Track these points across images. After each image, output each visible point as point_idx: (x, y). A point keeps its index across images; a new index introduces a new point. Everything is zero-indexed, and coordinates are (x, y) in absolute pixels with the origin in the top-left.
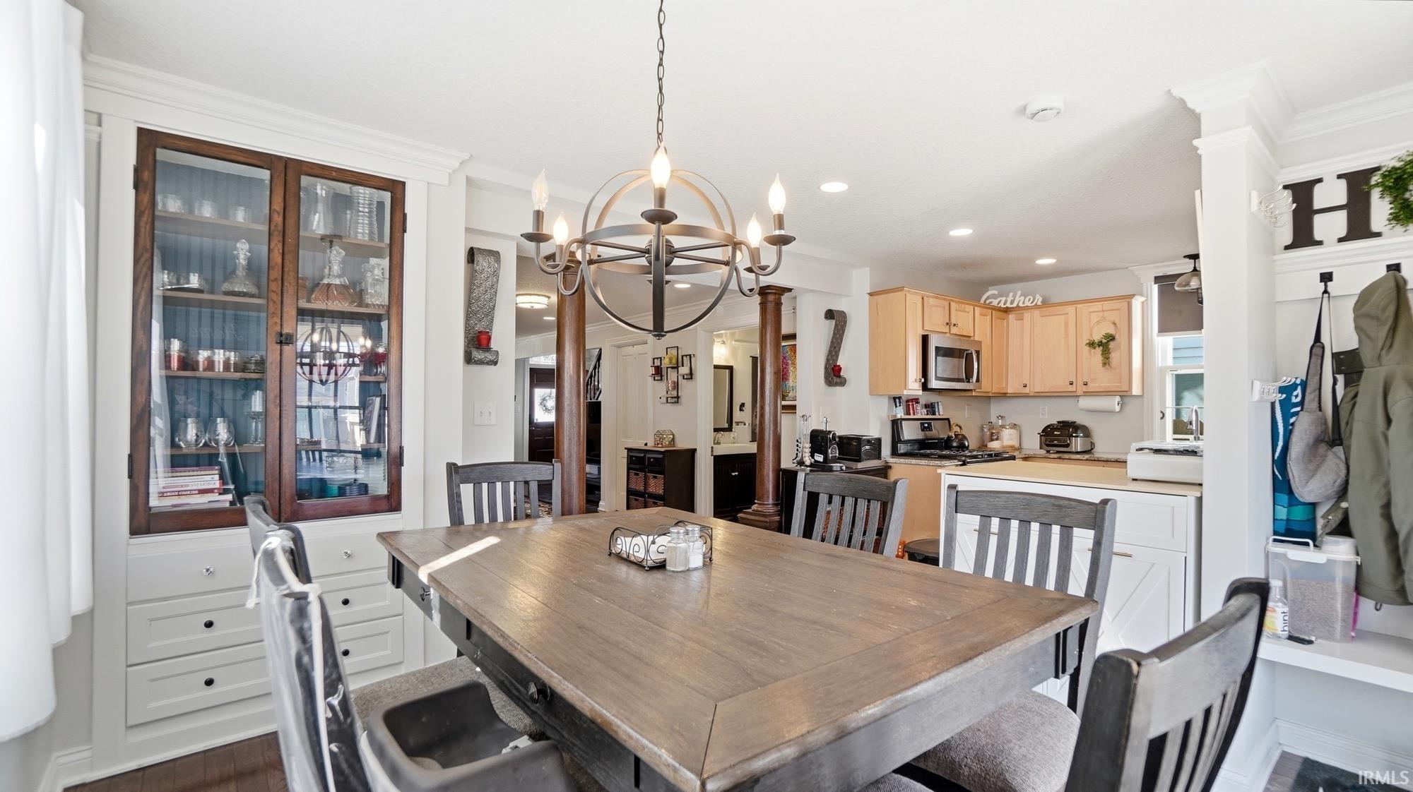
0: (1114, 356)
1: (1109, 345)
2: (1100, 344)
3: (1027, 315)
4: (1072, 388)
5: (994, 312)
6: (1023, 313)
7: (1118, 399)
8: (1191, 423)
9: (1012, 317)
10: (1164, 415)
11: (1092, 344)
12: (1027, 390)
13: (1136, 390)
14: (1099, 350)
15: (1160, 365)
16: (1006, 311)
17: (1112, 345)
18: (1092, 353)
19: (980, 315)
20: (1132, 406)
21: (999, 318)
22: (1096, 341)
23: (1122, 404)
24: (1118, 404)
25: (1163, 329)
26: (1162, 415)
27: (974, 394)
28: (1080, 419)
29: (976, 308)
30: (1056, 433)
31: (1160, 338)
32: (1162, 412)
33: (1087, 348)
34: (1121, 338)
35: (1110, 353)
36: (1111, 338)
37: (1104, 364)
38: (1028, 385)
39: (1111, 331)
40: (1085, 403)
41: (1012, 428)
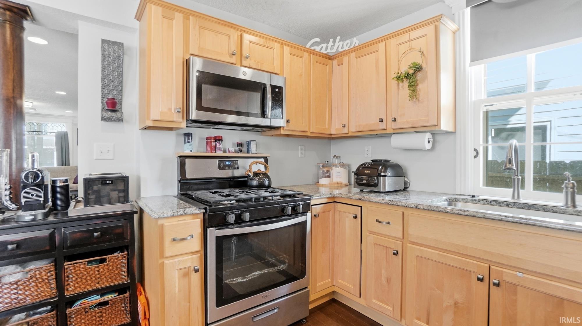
0: (421, 87)
1: (416, 76)
2: (408, 76)
3: (346, 59)
4: (382, 126)
5: (312, 55)
6: (343, 58)
7: (428, 136)
8: (510, 162)
9: (335, 62)
10: (477, 153)
11: (399, 78)
12: (345, 131)
13: (445, 125)
14: (406, 83)
15: (473, 99)
16: (330, 58)
17: (419, 75)
18: (400, 87)
19: (291, 54)
20: (443, 142)
21: (317, 62)
22: (404, 73)
23: (434, 142)
24: (429, 142)
25: (475, 58)
26: (475, 153)
27: (282, 132)
28: (394, 159)
29: (285, 47)
30: (366, 172)
31: (473, 68)
32: (475, 150)
33: (394, 82)
34: (428, 67)
35: (417, 85)
36: (418, 69)
37: (411, 97)
38: (347, 126)
39: (419, 60)
40: (397, 141)
41: (340, 166)
